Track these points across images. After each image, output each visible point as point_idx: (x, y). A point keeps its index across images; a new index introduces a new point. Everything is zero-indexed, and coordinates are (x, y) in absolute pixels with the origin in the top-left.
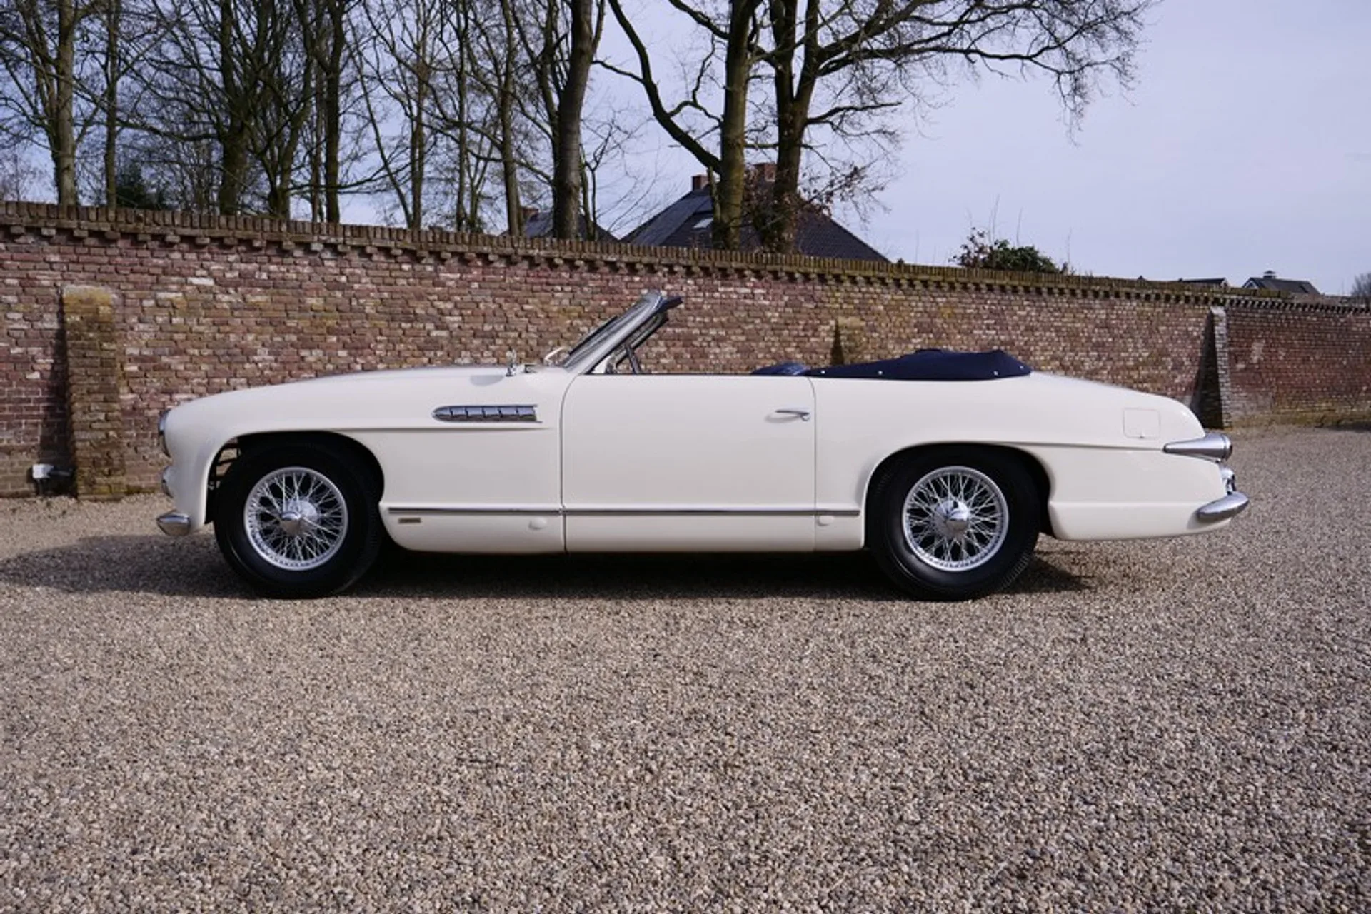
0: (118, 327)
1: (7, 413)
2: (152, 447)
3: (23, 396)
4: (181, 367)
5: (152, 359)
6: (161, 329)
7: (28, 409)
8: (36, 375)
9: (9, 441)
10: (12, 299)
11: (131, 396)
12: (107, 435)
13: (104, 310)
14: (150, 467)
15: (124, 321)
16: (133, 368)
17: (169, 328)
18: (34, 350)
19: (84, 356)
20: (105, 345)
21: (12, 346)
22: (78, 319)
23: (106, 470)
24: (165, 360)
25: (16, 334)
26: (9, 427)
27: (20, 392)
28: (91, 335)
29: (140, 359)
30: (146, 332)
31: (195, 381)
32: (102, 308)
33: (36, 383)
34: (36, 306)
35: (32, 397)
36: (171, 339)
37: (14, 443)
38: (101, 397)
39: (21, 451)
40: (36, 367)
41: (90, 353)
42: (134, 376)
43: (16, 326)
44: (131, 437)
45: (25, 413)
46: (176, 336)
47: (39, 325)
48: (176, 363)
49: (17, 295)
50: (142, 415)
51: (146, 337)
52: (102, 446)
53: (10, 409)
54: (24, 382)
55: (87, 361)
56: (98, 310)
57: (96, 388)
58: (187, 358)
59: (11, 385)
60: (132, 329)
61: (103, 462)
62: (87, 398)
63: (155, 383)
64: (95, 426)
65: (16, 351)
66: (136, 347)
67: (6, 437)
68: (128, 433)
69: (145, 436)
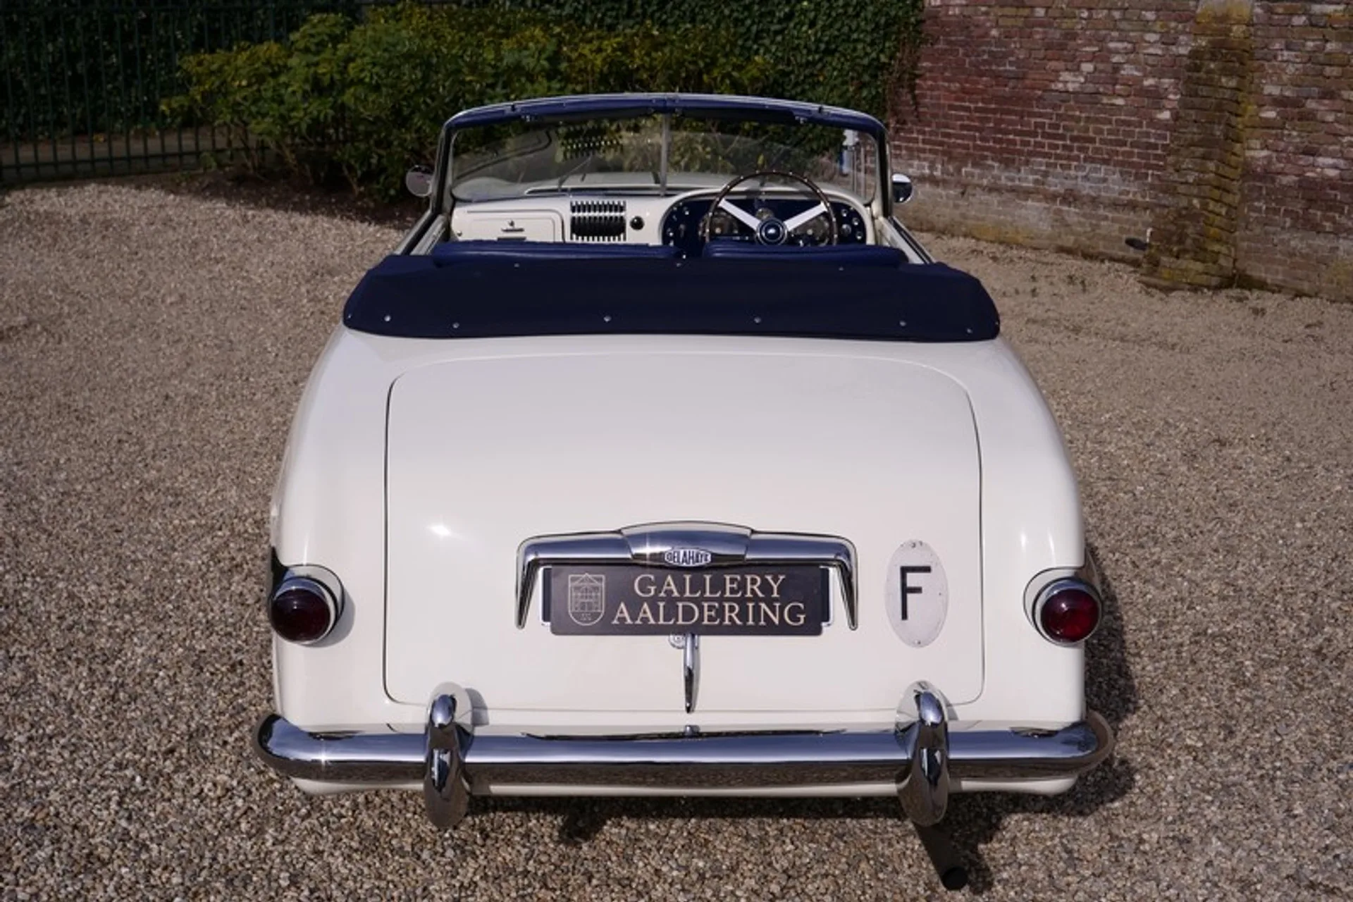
0: (1259, 54)
1: (1135, 159)
2: (1283, 228)
3: (1152, 140)
4: (1330, 118)
5: (1296, 103)
6: (1310, 60)
7: (1157, 157)
8: (1166, 115)
9: (1135, 193)
10: (1150, 15)
11: (1265, 153)
12: (1190, 203)
13: (1237, 31)
14: (1279, 256)
15: (1266, 47)
16: (1271, 114)
17: (1321, 58)
18: (1166, 82)
19: (1196, 95)
20: (1224, 80)
21: (1146, 76)
22: (1204, 44)
23: (1175, 249)
24: (1311, 104)
25: (1151, 60)
26: (1137, 177)
27: (1148, 135)
28: (1212, 66)
29: (1279, 102)
30: (1289, 63)
31: (1346, 139)
32: (1235, 28)
33: (1165, 125)
34: (1173, 24)
35: (1160, 142)
36: (1321, 74)
37: (1140, 199)
38: (1200, 151)
39: (1146, 209)
40: (1165, 102)
41: (1204, 91)
42: (1267, 125)
43: (1151, 51)
44: (1259, 210)
45: (1153, 162)
46: (1328, 70)
47: (1174, 48)
48: (1324, 111)
49: (1157, 10)
50: (1273, 181)
51: (1291, 69)
52: (1180, 216)
53: (1139, 155)
54: (1153, 123)
55: (1197, 101)
56: (1230, 30)
57: (1196, 137)
58: (1338, 104)
59: (1140, 125)
60: (1275, 57)
61: (1175, 238)
62: (1184, 152)
63: (1295, 136)
64: (1182, 189)
65: (1149, 82)
66: (1276, 84)
67: (1134, 189)
68: (1256, 204)
69: (1276, 211)
